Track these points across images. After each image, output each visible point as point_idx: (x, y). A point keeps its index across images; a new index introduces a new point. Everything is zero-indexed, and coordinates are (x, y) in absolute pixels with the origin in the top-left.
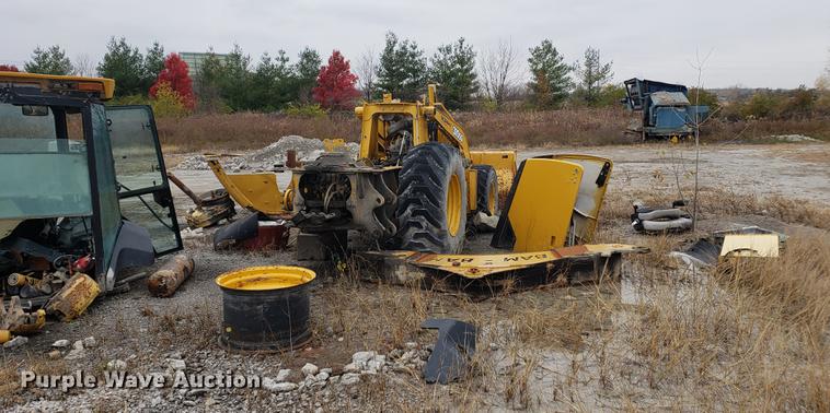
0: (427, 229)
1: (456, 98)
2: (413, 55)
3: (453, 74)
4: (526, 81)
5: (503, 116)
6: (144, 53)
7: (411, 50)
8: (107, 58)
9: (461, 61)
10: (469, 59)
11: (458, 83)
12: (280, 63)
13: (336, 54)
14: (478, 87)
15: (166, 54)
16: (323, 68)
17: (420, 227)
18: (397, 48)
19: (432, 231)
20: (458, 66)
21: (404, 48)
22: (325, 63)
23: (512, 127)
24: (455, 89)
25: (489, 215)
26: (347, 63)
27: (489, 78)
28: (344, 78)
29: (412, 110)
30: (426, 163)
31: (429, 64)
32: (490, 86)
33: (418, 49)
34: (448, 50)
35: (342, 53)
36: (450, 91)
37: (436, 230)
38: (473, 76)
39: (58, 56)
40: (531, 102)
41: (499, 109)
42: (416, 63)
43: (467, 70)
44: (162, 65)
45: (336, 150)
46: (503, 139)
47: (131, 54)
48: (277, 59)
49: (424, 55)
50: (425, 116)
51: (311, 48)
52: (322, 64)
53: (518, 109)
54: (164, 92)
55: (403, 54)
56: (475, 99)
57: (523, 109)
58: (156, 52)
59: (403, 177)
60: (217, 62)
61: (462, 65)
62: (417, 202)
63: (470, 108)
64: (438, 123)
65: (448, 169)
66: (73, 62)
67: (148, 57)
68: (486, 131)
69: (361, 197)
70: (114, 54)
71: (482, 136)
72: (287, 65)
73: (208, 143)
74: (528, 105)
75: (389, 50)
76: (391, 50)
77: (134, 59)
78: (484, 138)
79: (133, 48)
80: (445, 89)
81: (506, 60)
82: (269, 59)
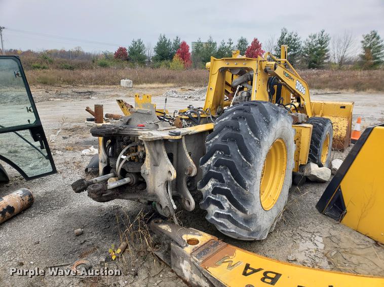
0: (230, 210)
1: (315, 62)
2: (295, 40)
3: (316, 50)
4: (358, 53)
5: (341, 73)
6: (172, 41)
7: (294, 37)
8: (158, 44)
9: (321, 43)
10: (326, 42)
11: (318, 54)
12: (228, 45)
13: (256, 40)
14: (329, 57)
15: (181, 41)
16: (249, 47)
17: (221, 207)
18: (286, 36)
19: (235, 214)
20: (319, 45)
21: (290, 36)
22: (250, 45)
23: (347, 79)
24: (316, 57)
25: (320, 165)
26: (260, 44)
27: (336, 52)
28: (258, 52)
29: (253, 65)
30: (237, 129)
31: (303, 45)
32: (336, 56)
33: (298, 37)
34: (315, 37)
35: (259, 40)
36: (313, 58)
37: (240, 214)
38: (327, 51)
39: (140, 43)
40: (360, 65)
41: (339, 69)
42: (296, 44)
43: (324, 48)
44: (179, 47)
45: (144, 106)
46: (339, 86)
47: (167, 42)
48: (228, 43)
49: (301, 40)
50: (266, 71)
51: (244, 37)
52: (248, 45)
53: (350, 69)
54: (176, 59)
55: (289, 40)
56: (326, 63)
57: (353, 69)
58: (177, 41)
59: (210, 143)
60: (202, 45)
61: (321, 45)
62: (219, 178)
63: (323, 68)
64: (278, 78)
65: (266, 139)
66: (146, 46)
67: (174, 43)
68: (330, 81)
69: (156, 165)
70: (161, 42)
71: (327, 83)
72: (232, 46)
73: (188, 83)
74: (358, 67)
75: (282, 38)
76: (283, 37)
77: (169, 44)
78: (329, 84)
79: (168, 39)
80: (310, 57)
81: (348, 42)
82: (224, 43)
